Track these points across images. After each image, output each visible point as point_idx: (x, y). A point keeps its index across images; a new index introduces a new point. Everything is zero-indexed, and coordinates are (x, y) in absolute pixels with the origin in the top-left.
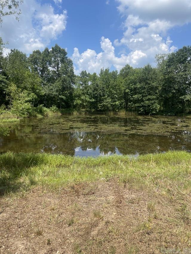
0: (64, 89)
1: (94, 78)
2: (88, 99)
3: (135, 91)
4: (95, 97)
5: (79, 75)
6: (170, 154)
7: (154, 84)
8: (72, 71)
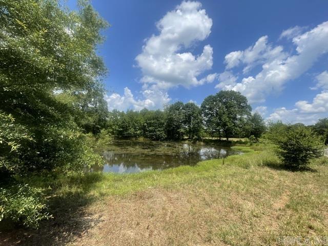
0: (100, 120)
1: (122, 114)
2: (117, 129)
3: (150, 125)
4: (123, 128)
5: (111, 112)
7: (162, 121)
8: (107, 109)
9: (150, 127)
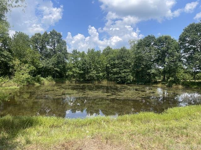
0: (58, 63)
1: (83, 55)
2: (78, 71)
3: (114, 66)
4: (83, 70)
5: (71, 53)
6: (142, 114)
7: (129, 61)
8: (65, 49)
9: (115, 68)
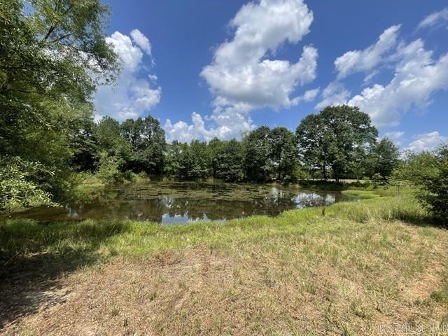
0: (155, 156)
1: (185, 146)
2: (178, 166)
3: (222, 160)
4: (185, 165)
5: (171, 144)
6: (253, 218)
7: (239, 155)
8: (164, 139)
9: (223, 163)
